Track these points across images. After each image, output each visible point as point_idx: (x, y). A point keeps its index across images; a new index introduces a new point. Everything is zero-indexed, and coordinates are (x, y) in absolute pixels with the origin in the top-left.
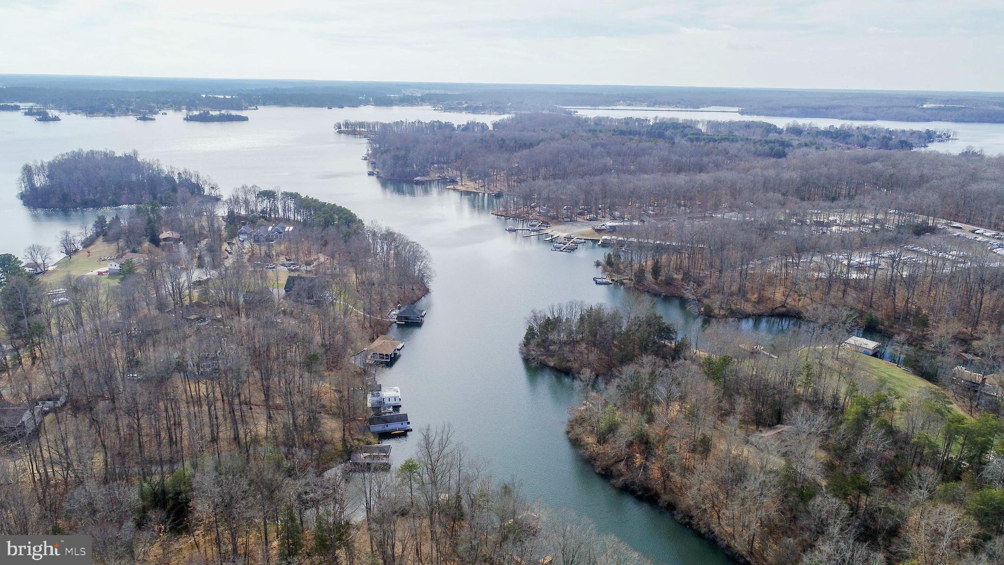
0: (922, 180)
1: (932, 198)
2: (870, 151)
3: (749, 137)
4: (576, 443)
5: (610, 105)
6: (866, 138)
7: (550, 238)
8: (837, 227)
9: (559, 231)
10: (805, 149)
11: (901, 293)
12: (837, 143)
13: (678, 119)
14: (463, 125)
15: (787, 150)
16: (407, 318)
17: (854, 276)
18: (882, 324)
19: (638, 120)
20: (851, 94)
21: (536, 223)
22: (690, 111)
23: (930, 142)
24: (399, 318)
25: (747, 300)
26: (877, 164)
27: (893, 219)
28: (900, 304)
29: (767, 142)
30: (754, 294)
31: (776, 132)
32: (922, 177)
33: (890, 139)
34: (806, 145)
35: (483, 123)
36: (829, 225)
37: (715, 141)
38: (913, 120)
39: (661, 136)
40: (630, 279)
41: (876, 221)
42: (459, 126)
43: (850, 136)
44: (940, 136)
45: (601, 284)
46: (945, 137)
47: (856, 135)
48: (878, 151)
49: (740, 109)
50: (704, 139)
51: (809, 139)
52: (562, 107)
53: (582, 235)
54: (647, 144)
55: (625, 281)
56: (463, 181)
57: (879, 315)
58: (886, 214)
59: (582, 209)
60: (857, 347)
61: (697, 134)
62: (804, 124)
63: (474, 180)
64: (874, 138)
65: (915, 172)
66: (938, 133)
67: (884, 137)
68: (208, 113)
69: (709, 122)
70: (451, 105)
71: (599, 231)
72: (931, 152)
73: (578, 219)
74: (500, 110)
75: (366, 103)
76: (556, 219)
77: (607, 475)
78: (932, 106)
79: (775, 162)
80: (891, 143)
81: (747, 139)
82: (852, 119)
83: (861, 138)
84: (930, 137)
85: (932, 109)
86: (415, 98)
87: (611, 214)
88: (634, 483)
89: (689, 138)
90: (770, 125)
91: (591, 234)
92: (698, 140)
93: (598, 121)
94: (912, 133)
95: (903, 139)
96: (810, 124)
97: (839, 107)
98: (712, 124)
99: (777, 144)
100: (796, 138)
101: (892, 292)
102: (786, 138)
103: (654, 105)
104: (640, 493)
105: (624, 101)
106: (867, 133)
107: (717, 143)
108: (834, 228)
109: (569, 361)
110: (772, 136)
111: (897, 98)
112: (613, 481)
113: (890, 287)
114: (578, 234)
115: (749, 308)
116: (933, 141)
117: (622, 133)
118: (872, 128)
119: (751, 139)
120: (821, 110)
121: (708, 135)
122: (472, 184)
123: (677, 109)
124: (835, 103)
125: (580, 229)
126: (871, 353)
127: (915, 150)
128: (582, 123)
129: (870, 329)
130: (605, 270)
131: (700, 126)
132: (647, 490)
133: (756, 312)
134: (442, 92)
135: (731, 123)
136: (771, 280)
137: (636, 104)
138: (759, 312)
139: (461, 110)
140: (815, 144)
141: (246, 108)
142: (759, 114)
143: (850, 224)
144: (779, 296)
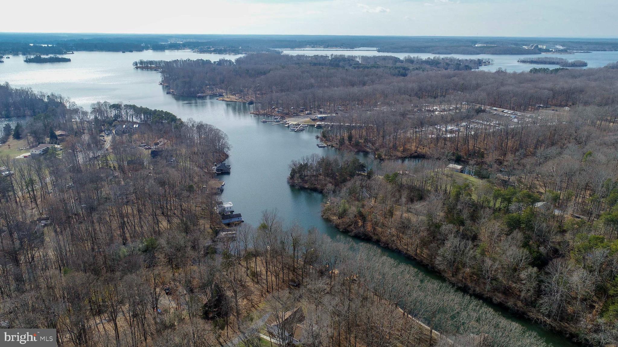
0: (477, 86)
1: (483, 95)
2: (450, 71)
3: (386, 65)
4: (327, 220)
5: (302, 47)
6: (448, 64)
7: (288, 125)
8: (438, 112)
9: (292, 121)
10: (416, 71)
11: (471, 142)
12: (433, 68)
13: (344, 56)
14: (217, 61)
15: (407, 72)
16: (221, 170)
17: (449, 136)
18: (463, 158)
19: (322, 56)
20: (437, 39)
21: (277, 117)
22: (349, 50)
23: (480, 66)
24: (217, 170)
25: (398, 151)
26: (455, 78)
27: (465, 107)
28: (471, 147)
29: (396, 68)
30: (401, 147)
31: (400, 62)
32: (477, 84)
33: (460, 65)
34: (417, 69)
35: (230, 60)
36: (434, 111)
37: (368, 68)
38: (471, 54)
39: (338, 66)
40: (336, 144)
41: (456, 108)
42: (215, 62)
43: (439, 63)
44: (485, 63)
45: (321, 147)
46: (487, 63)
47: (442, 63)
48: (454, 71)
49: (377, 48)
50: (362, 67)
51: (418, 66)
52: (272, 49)
53: (305, 122)
54: (332, 71)
55: (333, 145)
56: (228, 95)
57: (462, 154)
58: (461, 104)
59: (302, 108)
60: (453, 169)
61: (357, 64)
62: (414, 57)
63: (234, 94)
64: (452, 64)
65: (474, 82)
66: (484, 61)
67: (457, 64)
68: (40, 56)
69: (363, 57)
70: (203, 49)
71: (314, 120)
72: (481, 71)
73: (301, 114)
74: (236, 52)
75: (147, 48)
76: (288, 115)
77: (346, 232)
78: (480, 45)
79: (403, 79)
80: (461, 67)
81: (385, 66)
82: (439, 53)
83: (445, 64)
84: (480, 63)
85: (480, 47)
86: (179, 45)
87: (319, 111)
88: (359, 233)
89: (353, 67)
90: (396, 58)
91: (309, 122)
92: (358, 67)
93: (299, 57)
94: (471, 61)
95: (466, 64)
96: (417, 57)
97: (431, 47)
98: (364, 58)
99: (401, 69)
100: (411, 65)
101: (467, 142)
102: (406, 65)
103: (328, 47)
104: (363, 237)
105: (310, 45)
106: (448, 61)
107: (369, 69)
108: (436, 113)
109: (315, 184)
110: (398, 64)
111: (462, 41)
112: (350, 234)
113: (466, 139)
114: (302, 122)
115: (399, 154)
116: (481, 65)
117: (315, 64)
118: (450, 58)
119: (387, 66)
120: (422, 48)
121: (363, 64)
122: (233, 97)
123: (341, 49)
124: (429, 44)
125: (303, 120)
126: (459, 171)
127: (473, 70)
128: (289, 58)
129: (458, 160)
130: (322, 140)
131: (358, 59)
132: (366, 235)
133: (403, 156)
134: (195, 40)
135: (375, 57)
136: (409, 140)
137: (317, 46)
138: (404, 156)
139: (211, 52)
140: (422, 68)
141: (66, 53)
142: (388, 52)
143: (444, 110)
144: (413, 148)
